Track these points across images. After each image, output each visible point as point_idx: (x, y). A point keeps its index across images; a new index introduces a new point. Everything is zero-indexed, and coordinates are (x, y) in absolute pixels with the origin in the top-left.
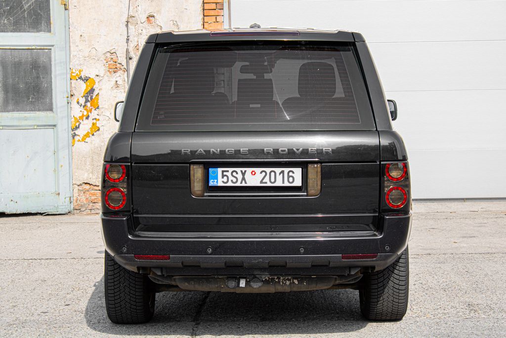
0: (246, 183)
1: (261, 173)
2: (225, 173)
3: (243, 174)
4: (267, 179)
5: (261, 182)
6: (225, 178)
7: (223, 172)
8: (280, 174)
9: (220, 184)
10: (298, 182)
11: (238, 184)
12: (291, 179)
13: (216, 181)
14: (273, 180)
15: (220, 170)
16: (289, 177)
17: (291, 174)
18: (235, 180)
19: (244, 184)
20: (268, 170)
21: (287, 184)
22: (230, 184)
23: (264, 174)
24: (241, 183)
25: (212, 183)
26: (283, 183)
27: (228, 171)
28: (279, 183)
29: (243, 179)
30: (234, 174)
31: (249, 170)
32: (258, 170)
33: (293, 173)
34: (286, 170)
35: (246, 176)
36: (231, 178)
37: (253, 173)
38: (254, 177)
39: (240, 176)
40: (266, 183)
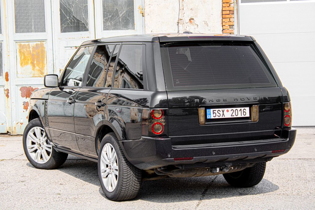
0: (224, 116)
1: (231, 111)
2: (214, 112)
3: (223, 111)
4: (234, 114)
5: (232, 116)
6: (215, 114)
7: (213, 111)
8: (240, 111)
9: (212, 117)
10: (248, 115)
11: (221, 117)
12: (245, 113)
13: (210, 116)
14: (237, 114)
15: (212, 110)
16: (244, 112)
17: (244, 111)
18: (219, 115)
19: (223, 117)
20: (234, 109)
21: (243, 116)
22: (217, 117)
23: (232, 111)
24: (222, 116)
25: (208, 117)
26: (241, 115)
27: (216, 110)
28: (239, 116)
29: (223, 114)
30: (219, 112)
31: (226, 109)
32: (230, 109)
33: (245, 110)
34: (242, 109)
35: (224, 113)
36: (217, 114)
37: (228, 111)
38: (228, 113)
39: (221, 113)
40: (234, 116)
